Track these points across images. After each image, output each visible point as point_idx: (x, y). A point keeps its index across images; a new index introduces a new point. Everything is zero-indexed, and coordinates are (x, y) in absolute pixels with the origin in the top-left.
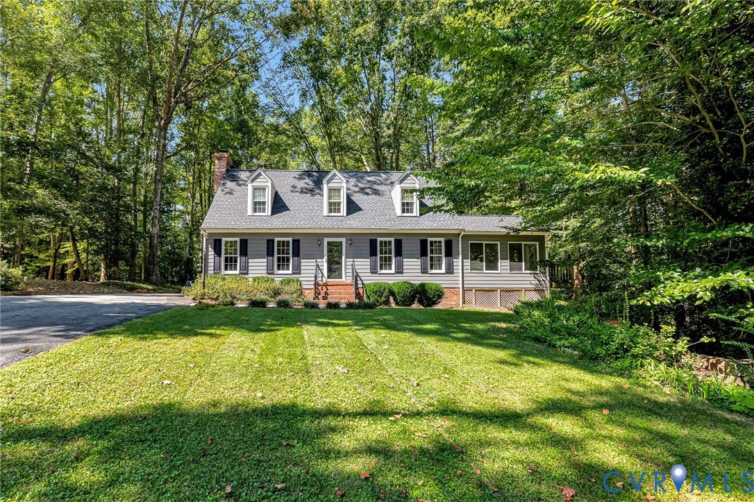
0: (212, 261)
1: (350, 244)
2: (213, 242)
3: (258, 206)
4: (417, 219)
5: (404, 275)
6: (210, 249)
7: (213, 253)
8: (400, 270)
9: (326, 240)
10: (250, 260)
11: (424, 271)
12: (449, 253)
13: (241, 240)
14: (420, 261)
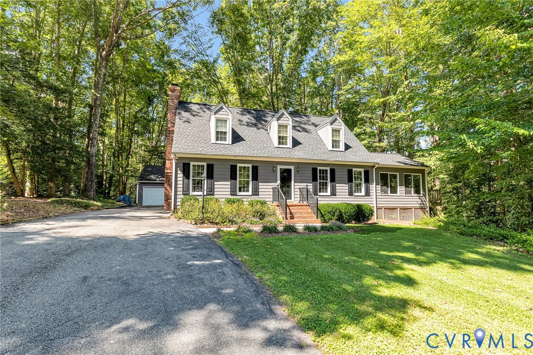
0: (181, 182)
1: (297, 171)
2: (182, 165)
3: (220, 135)
4: (343, 153)
5: (337, 196)
6: (179, 172)
7: (182, 175)
8: (334, 193)
9: (279, 167)
10: (216, 183)
11: (351, 194)
12: (367, 181)
13: (207, 165)
14: (347, 185)
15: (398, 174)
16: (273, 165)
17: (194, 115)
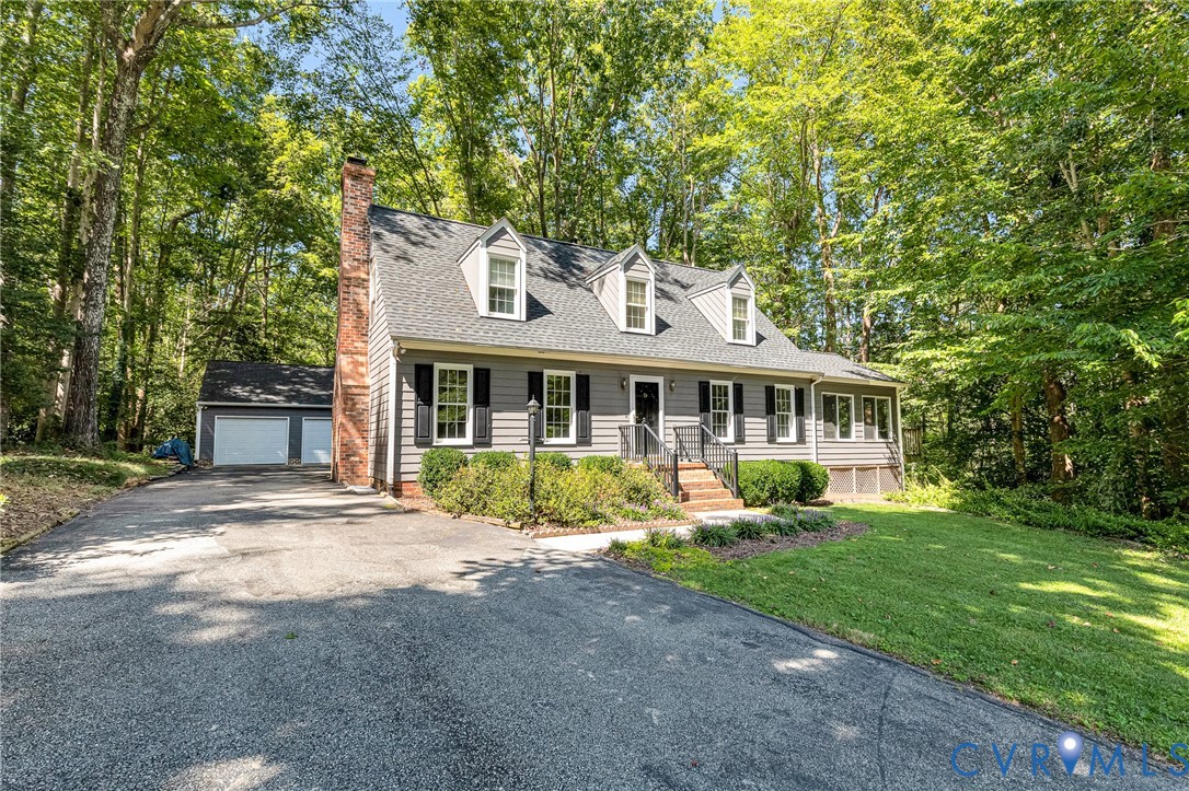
1: (670, 389)
2: (412, 370)
3: (499, 297)
4: (753, 350)
5: (747, 445)
6: (406, 387)
7: (412, 396)
8: (740, 438)
9: (633, 379)
10: (495, 416)
11: (771, 439)
12: (800, 411)
13: (476, 370)
14: (765, 421)
15: (853, 396)
16: (620, 372)
17: (414, 244)
